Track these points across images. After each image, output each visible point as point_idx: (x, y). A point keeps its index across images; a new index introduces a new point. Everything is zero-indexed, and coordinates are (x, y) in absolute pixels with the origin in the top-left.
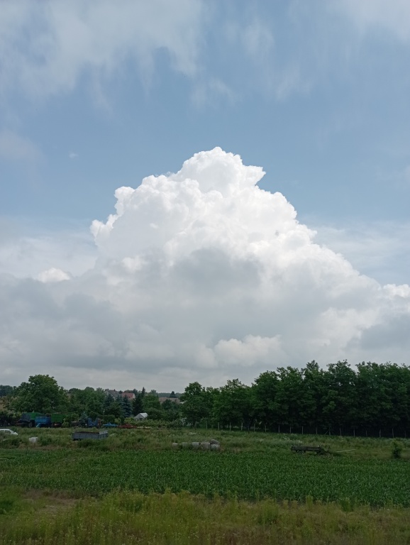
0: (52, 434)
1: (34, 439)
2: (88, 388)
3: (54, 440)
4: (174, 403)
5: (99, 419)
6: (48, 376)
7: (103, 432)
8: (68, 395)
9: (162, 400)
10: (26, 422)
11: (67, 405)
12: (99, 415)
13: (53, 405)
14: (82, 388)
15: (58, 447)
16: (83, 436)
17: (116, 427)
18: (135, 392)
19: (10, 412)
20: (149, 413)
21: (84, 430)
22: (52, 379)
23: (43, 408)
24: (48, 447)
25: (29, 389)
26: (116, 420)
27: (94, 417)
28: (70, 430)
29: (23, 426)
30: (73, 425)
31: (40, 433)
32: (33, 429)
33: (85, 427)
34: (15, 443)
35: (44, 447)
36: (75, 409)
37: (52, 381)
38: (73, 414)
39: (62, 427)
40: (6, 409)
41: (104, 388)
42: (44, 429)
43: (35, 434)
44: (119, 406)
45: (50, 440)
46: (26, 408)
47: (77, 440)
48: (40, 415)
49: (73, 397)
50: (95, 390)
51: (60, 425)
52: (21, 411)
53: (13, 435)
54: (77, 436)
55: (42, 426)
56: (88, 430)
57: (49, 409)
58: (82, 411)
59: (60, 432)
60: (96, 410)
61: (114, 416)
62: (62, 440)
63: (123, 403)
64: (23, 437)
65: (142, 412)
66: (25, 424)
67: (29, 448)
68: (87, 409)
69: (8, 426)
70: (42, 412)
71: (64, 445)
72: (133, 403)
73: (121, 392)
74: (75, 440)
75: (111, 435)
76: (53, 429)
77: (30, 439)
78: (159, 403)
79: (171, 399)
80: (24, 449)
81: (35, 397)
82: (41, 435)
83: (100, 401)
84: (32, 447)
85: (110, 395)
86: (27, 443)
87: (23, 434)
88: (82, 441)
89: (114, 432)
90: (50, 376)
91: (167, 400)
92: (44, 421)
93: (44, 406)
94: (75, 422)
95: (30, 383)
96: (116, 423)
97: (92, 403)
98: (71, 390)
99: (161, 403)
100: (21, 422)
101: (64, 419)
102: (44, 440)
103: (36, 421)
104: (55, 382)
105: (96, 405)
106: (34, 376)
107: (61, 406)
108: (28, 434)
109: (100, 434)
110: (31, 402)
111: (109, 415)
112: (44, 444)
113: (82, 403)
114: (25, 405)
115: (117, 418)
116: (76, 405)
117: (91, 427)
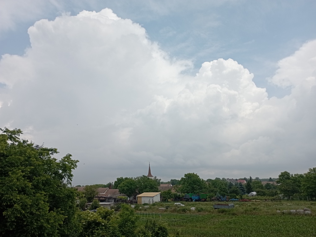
0: (202, 205)
1: (193, 208)
2: (217, 178)
3: (204, 209)
4: (272, 185)
5: (227, 196)
6: (194, 173)
7: (231, 204)
8: (207, 183)
9: (264, 183)
10: (187, 199)
11: (207, 189)
12: (226, 194)
13: (199, 189)
14: (213, 179)
15: (207, 213)
16: (219, 207)
17: (238, 201)
18: (245, 179)
19: (178, 194)
20: (258, 192)
21: (220, 203)
22: (196, 175)
23: (195, 191)
24: (201, 213)
25: (186, 181)
26: (237, 197)
27: (224, 196)
28: (211, 203)
29: (186, 201)
30: (213, 200)
31: (196, 205)
32: (191, 203)
33: (220, 201)
34: (184, 210)
35: (199, 213)
36: (212, 191)
37: (196, 176)
38: (212, 194)
39: (207, 201)
40: (176, 192)
41: (226, 178)
42: (197, 202)
43: (193, 205)
44: (238, 189)
45: (202, 209)
46: (186, 191)
47: (217, 209)
48: (194, 195)
49: (209, 184)
50: (221, 179)
51: (205, 201)
52: (184, 193)
53: (182, 206)
54: (216, 207)
55: (196, 201)
56: (222, 203)
57: (198, 191)
58: (216, 192)
59: (206, 204)
60: (224, 191)
61: (235, 194)
62: (209, 209)
63: (239, 186)
64: (187, 207)
65: (253, 191)
66: (187, 200)
67: (192, 214)
68: (219, 190)
69: (179, 201)
70: (194, 193)
71: (210, 212)
72: (246, 186)
73: (236, 180)
74: (215, 209)
75: (236, 206)
76: (202, 202)
77: (192, 208)
78: (262, 185)
79: (270, 182)
80: (189, 214)
81: (189, 185)
82: (196, 206)
83: (226, 186)
84: (193, 213)
85: (230, 182)
86: (190, 210)
87: (187, 205)
88: (219, 209)
89: (238, 204)
90: (195, 174)
91: (267, 184)
92: (197, 198)
93: (195, 190)
94: (213, 198)
95: (185, 178)
96: (238, 199)
97: (221, 187)
98: (207, 180)
99: (264, 185)
100: (185, 199)
101: (207, 197)
102: (199, 209)
103: (193, 198)
104: (198, 176)
105: (224, 189)
106: (187, 174)
107: (204, 190)
108: (190, 205)
109: (229, 205)
110: (188, 188)
111: (232, 194)
112: (199, 211)
113: (215, 187)
114: (185, 189)
115: (238, 195)
116: (212, 188)
117: (223, 201)
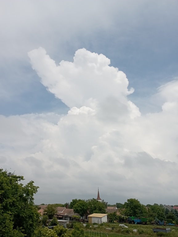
0: (143, 228)
1: (135, 230)
2: (155, 204)
3: (144, 231)
5: (164, 221)
6: (135, 199)
7: (168, 229)
8: (146, 208)
10: (130, 221)
11: (147, 213)
12: (164, 219)
13: (140, 213)
14: (152, 204)
15: (147, 235)
16: (158, 230)
17: (174, 226)
19: (122, 216)
21: (158, 227)
22: (137, 201)
23: (136, 215)
24: (143, 235)
25: (128, 205)
26: (174, 222)
27: (162, 220)
28: (151, 226)
29: (130, 223)
30: (152, 224)
31: (137, 227)
32: (134, 225)
33: (158, 225)
34: (127, 232)
35: (141, 235)
36: (151, 216)
38: (151, 218)
39: (147, 225)
40: (121, 215)
41: (163, 204)
42: (139, 225)
43: (135, 227)
44: (173, 215)
45: (143, 231)
46: (129, 214)
47: (156, 232)
48: (135, 218)
49: (149, 209)
50: (159, 205)
51: (146, 224)
52: (127, 216)
53: (126, 228)
54: (155, 230)
55: (138, 223)
56: (160, 227)
57: (139, 215)
58: (155, 216)
59: (147, 227)
60: (162, 216)
61: (171, 220)
62: (149, 232)
63: (175, 213)
64: (130, 229)
66: (130, 222)
67: (134, 235)
68: (157, 215)
69: (123, 223)
70: (136, 216)
71: (150, 234)
73: (172, 206)
74: (154, 232)
76: (143, 225)
77: (134, 230)
80: (132, 235)
81: (131, 209)
82: (138, 228)
83: (163, 212)
85: (167, 209)
86: (133, 232)
87: (130, 227)
88: (158, 233)
89: (174, 229)
92: (139, 221)
93: (137, 213)
94: (153, 222)
95: (128, 202)
96: (174, 224)
97: (159, 212)
98: (147, 205)
100: (128, 221)
101: (147, 221)
102: (140, 231)
103: (135, 221)
104: (139, 202)
105: (161, 214)
106: (129, 199)
107: (144, 214)
108: (132, 227)
109: (167, 229)
110: (131, 211)
111: (169, 219)
112: (140, 233)
113: (154, 212)
114: (128, 213)
115: (174, 220)
116: (151, 213)
117: (161, 225)
